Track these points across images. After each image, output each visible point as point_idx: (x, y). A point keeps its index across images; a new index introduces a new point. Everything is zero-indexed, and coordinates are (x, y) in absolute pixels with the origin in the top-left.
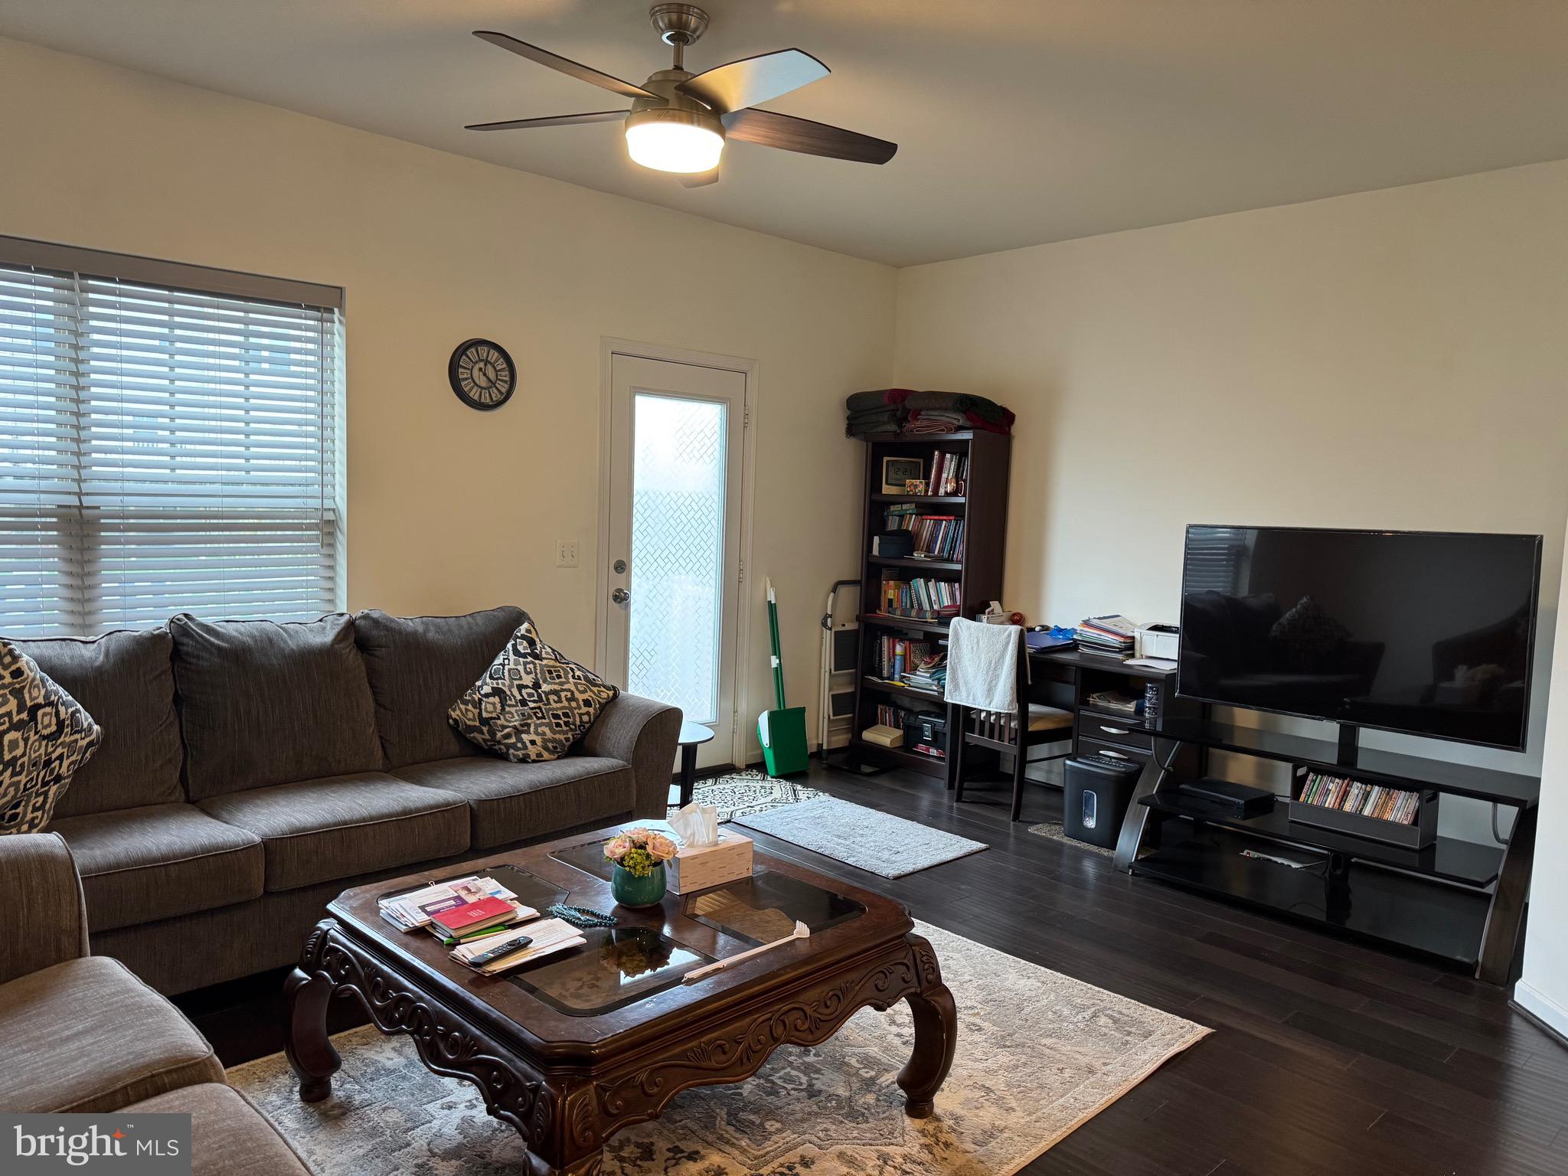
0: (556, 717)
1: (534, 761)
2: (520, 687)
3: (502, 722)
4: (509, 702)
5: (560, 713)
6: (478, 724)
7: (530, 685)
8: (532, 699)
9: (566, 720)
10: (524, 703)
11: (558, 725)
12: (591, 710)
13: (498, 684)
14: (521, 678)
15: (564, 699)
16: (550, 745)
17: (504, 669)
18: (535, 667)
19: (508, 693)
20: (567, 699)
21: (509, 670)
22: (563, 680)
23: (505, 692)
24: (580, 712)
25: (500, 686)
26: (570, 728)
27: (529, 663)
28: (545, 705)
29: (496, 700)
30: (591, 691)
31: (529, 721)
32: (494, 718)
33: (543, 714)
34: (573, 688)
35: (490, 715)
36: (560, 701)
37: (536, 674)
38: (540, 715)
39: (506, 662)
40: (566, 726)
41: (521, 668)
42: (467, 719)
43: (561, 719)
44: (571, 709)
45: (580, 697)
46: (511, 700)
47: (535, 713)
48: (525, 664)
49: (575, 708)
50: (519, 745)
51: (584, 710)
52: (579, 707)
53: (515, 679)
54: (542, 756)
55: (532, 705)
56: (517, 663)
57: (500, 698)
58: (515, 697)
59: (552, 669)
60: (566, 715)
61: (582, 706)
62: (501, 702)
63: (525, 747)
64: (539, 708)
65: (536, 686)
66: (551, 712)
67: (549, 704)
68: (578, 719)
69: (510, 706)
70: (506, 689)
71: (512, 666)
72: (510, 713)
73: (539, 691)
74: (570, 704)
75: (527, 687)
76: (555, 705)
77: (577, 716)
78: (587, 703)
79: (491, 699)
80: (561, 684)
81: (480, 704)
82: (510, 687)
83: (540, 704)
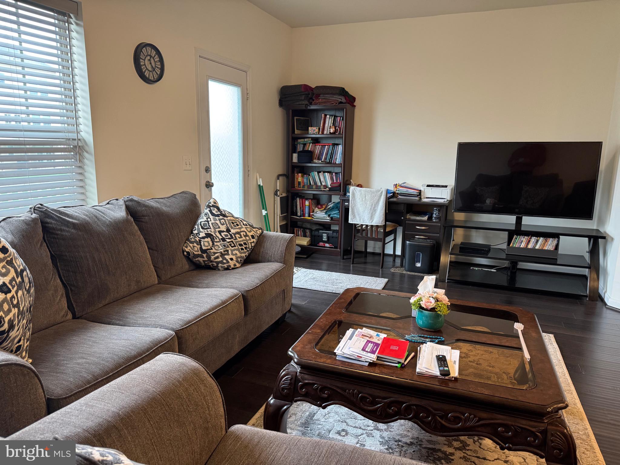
0: (241, 245)
1: (233, 269)
2: (220, 232)
3: (214, 250)
4: (216, 240)
5: (242, 243)
6: (200, 253)
7: (225, 230)
8: (228, 237)
9: (245, 246)
10: (223, 239)
11: (242, 249)
12: (255, 240)
13: (207, 231)
14: (219, 227)
15: (243, 236)
16: (239, 259)
17: (209, 223)
18: (225, 221)
19: (214, 235)
20: (245, 236)
21: (212, 224)
22: (240, 226)
23: (212, 235)
24: (251, 241)
25: (209, 232)
26: (247, 250)
27: (222, 219)
28: (234, 240)
29: (209, 239)
30: (253, 231)
31: (228, 249)
32: (209, 249)
33: (234, 244)
34: (245, 230)
35: (206, 248)
36: (241, 237)
37: (227, 225)
38: (233, 245)
39: (209, 220)
40: (246, 249)
41: (218, 222)
42: (194, 251)
43: (243, 246)
44: (246, 240)
45: (250, 234)
46: (216, 239)
47: (230, 245)
48: (220, 220)
49: (249, 240)
50: (225, 261)
51: (252, 240)
52: (250, 240)
53: (217, 228)
54: (236, 265)
55: (228, 240)
56: (215, 220)
57: (211, 239)
58: (218, 237)
59: (233, 221)
60: (245, 244)
61: (251, 238)
62: (212, 240)
63: (228, 262)
64: (232, 242)
65: (228, 230)
66: (238, 243)
67: (236, 239)
68: (250, 245)
69: (216, 242)
70: (213, 234)
71: (213, 221)
72: (217, 245)
73: (230, 233)
74: (246, 238)
75: (223, 231)
76: (239, 240)
77: (250, 243)
78: (253, 237)
79: (206, 240)
80: (240, 228)
81: (200, 243)
82: (215, 232)
83: (232, 240)
